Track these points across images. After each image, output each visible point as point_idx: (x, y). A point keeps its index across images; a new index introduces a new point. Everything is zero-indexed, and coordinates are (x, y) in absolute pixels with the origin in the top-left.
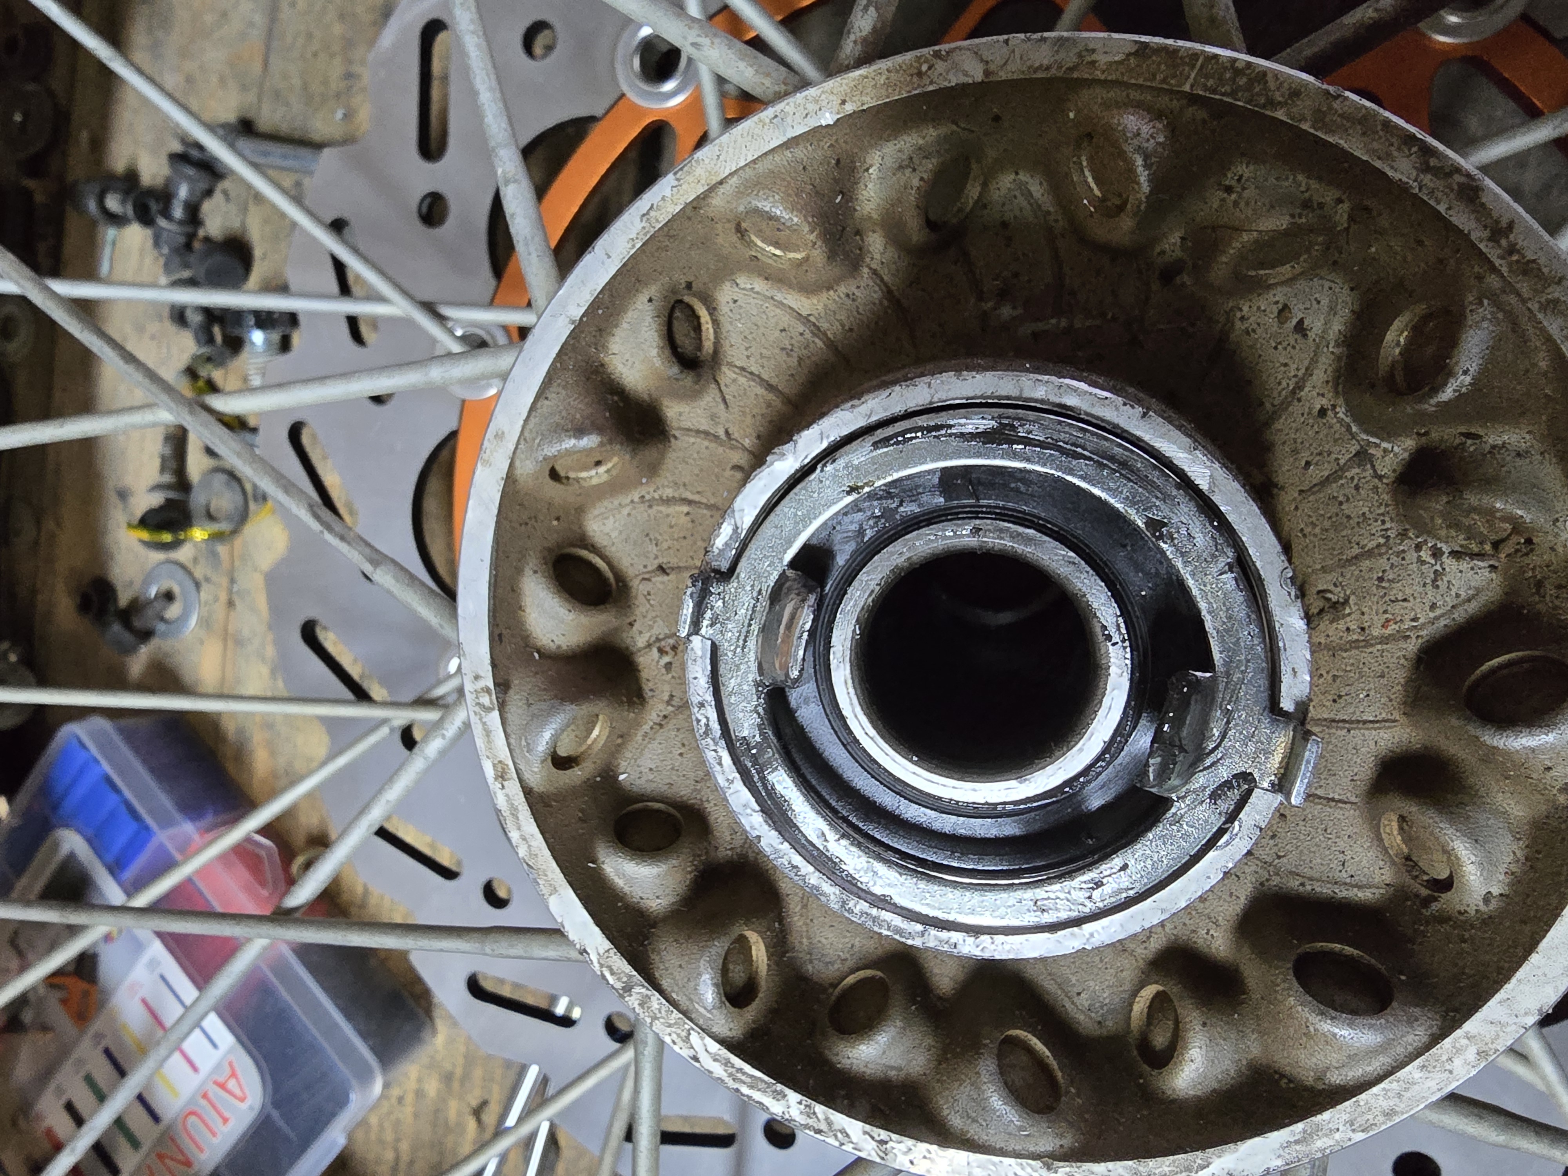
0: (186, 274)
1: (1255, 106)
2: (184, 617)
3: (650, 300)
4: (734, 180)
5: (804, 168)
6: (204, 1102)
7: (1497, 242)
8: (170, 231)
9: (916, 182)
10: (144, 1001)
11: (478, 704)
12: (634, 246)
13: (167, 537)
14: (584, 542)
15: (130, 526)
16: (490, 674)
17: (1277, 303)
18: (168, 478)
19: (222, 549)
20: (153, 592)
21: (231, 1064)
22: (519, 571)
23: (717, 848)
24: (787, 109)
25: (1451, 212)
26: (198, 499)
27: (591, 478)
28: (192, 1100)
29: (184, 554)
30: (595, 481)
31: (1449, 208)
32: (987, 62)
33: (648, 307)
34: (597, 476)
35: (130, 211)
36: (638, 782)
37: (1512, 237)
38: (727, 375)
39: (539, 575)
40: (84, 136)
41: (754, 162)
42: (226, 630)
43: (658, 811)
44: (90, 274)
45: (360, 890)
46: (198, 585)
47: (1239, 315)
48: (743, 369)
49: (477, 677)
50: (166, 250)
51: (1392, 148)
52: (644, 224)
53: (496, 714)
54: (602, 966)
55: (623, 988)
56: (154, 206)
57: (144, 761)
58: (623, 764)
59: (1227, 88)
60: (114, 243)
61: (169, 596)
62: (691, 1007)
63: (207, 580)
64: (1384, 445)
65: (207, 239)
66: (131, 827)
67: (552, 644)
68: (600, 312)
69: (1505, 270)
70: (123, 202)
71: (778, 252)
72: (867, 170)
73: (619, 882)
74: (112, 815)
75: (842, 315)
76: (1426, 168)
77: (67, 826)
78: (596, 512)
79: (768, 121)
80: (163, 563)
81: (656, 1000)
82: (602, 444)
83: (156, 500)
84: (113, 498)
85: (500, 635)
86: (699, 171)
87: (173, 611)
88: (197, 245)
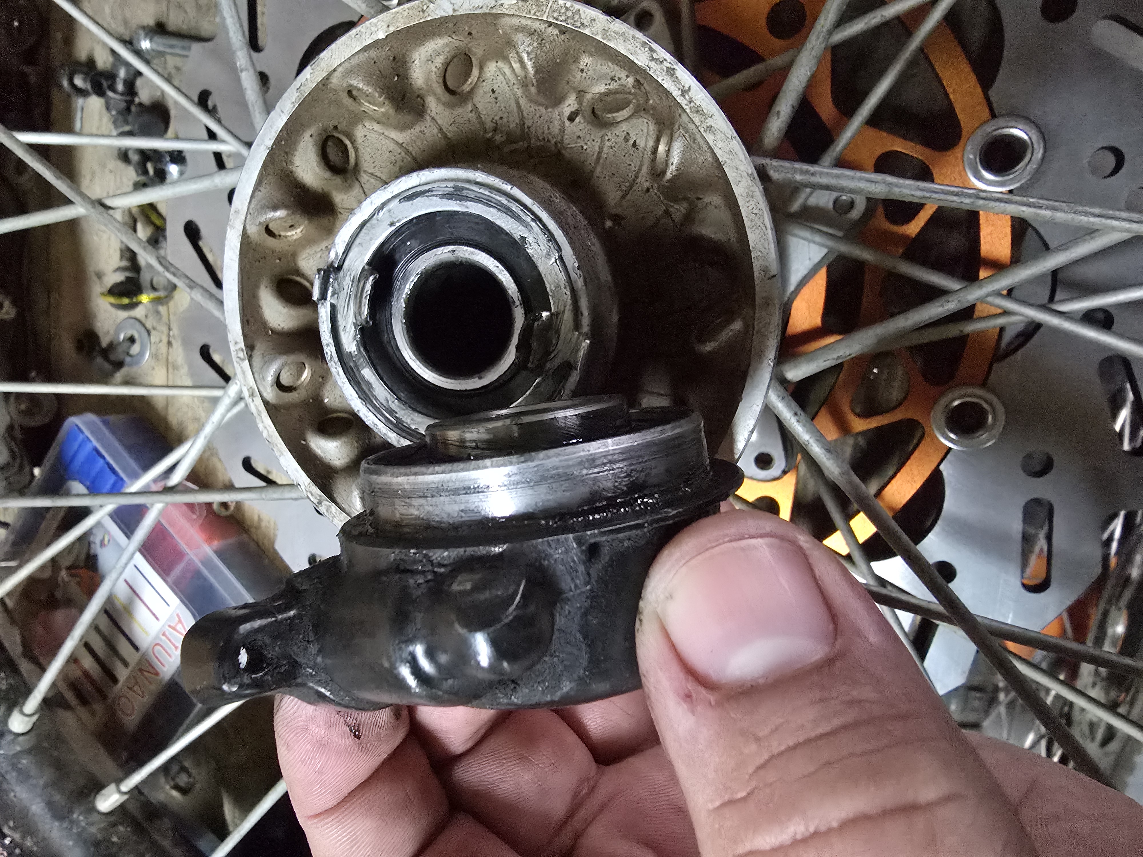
0: (127, 128)
1: (576, 27)
2: (141, 354)
3: (311, 136)
4: (340, 69)
5: (375, 62)
6: (164, 638)
7: (684, 97)
8: (114, 99)
9: (434, 69)
10: (126, 581)
11: (238, 357)
12: (294, 106)
13: (126, 301)
14: (298, 272)
15: (103, 294)
16: (242, 340)
17: (623, 131)
18: (125, 263)
19: (162, 309)
20: (122, 337)
21: (178, 615)
22: (257, 287)
23: (375, 438)
24: (362, 30)
25: (664, 82)
26: (145, 277)
27: (293, 235)
28: (157, 637)
29: (139, 312)
30: (295, 237)
31: (663, 79)
32: (453, 5)
33: (310, 139)
34: (295, 234)
35: (89, 87)
36: (334, 403)
37: (690, 93)
38: (364, 178)
39: (268, 289)
40: (59, 35)
41: (349, 58)
42: (167, 359)
43: (343, 418)
44: (68, 129)
45: (256, 518)
46: (149, 332)
47: (607, 138)
48: (372, 174)
49: (236, 343)
50: (114, 113)
51: (637, 49)
52: (298, 94)
53: (247, 361)
54: (307, 491)
55: (318, 503)
56: (105, 84)
57: (120, 441)
58: (326, 394)
59: (563, 18)
60: (82, 109)
61: (132, 340)
62: (351, 511)
63: (154, 329)
64: (675, 206)
65: (140, 104)
66: (113, 479)
67: (279, 327)
68: (283, 143)
69: (688, 111)
70: (85, 80)
71: (376, 108)
72: (414, 62)
73: (319, 452)
74: (101, 472)
75: (419, 143)
76: (653, 59)
77: (75, 479)
78: (304, 256)
79: (353, 36)
80: (127, 318)
81: (334, 507)
82: (288, 215)
83: (119, 277)
84: (95, 278)
85: (248, 321)
86: (323, 64)
87: (135, 349)
88: (133, 109)
